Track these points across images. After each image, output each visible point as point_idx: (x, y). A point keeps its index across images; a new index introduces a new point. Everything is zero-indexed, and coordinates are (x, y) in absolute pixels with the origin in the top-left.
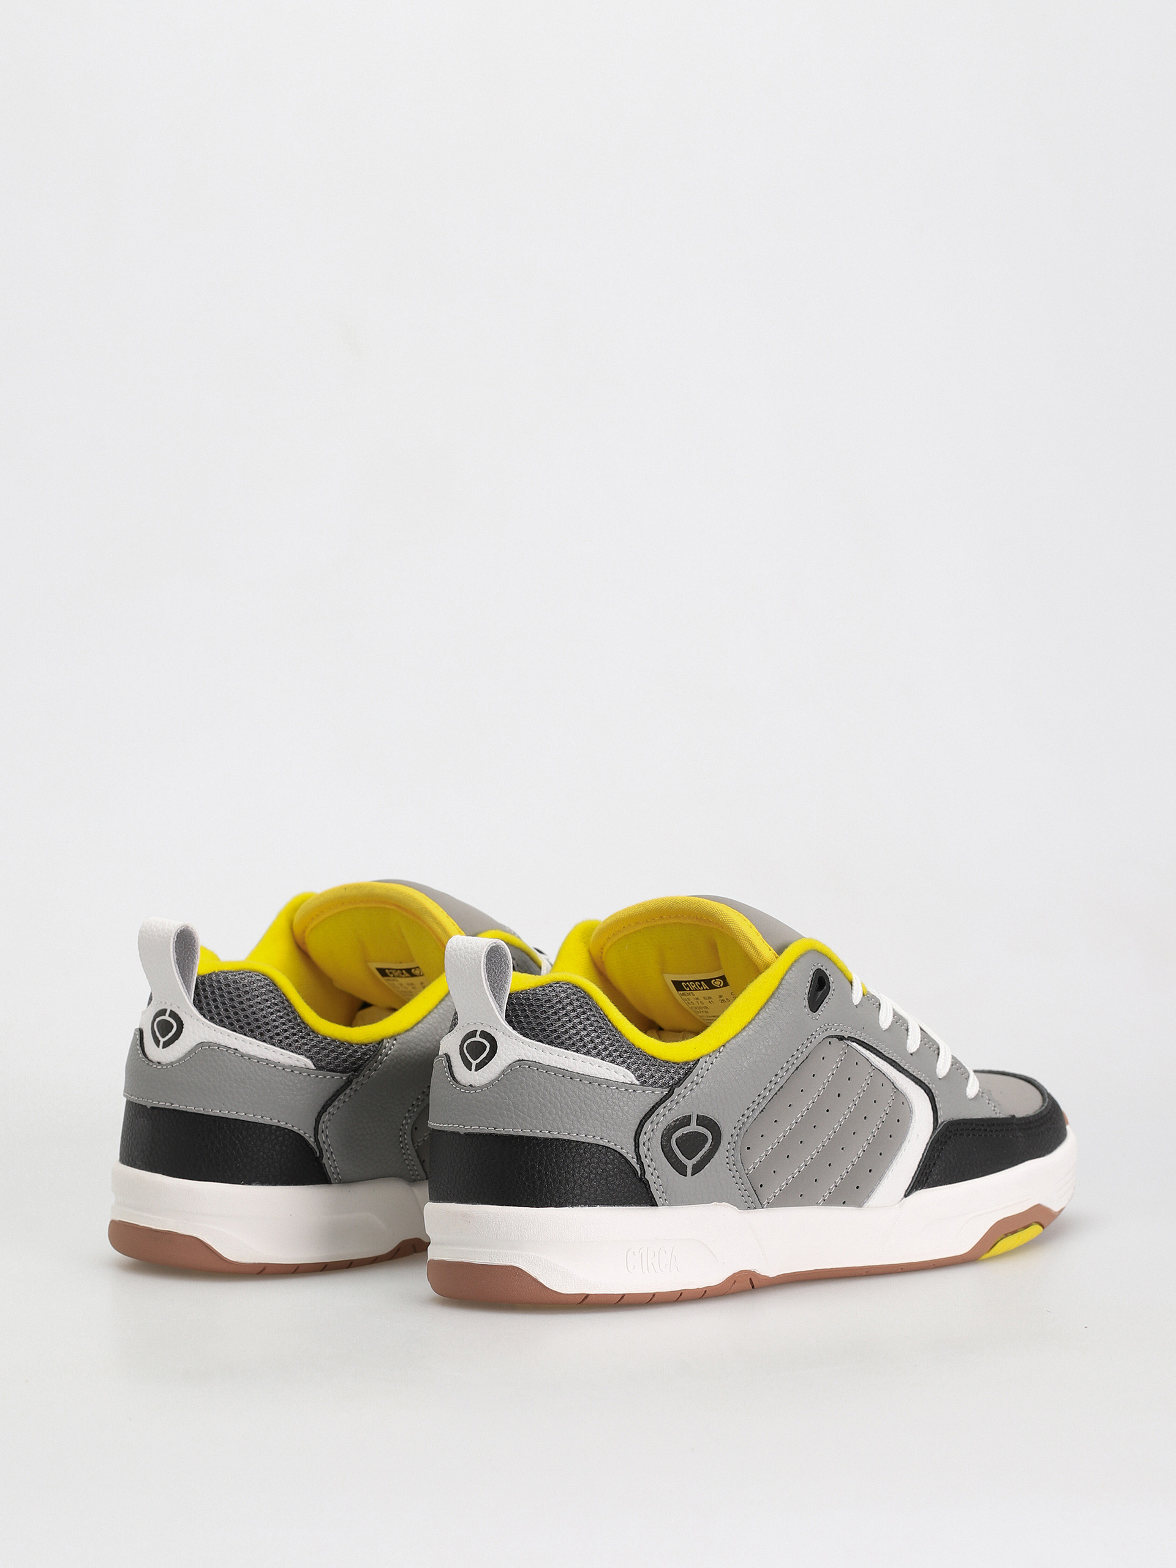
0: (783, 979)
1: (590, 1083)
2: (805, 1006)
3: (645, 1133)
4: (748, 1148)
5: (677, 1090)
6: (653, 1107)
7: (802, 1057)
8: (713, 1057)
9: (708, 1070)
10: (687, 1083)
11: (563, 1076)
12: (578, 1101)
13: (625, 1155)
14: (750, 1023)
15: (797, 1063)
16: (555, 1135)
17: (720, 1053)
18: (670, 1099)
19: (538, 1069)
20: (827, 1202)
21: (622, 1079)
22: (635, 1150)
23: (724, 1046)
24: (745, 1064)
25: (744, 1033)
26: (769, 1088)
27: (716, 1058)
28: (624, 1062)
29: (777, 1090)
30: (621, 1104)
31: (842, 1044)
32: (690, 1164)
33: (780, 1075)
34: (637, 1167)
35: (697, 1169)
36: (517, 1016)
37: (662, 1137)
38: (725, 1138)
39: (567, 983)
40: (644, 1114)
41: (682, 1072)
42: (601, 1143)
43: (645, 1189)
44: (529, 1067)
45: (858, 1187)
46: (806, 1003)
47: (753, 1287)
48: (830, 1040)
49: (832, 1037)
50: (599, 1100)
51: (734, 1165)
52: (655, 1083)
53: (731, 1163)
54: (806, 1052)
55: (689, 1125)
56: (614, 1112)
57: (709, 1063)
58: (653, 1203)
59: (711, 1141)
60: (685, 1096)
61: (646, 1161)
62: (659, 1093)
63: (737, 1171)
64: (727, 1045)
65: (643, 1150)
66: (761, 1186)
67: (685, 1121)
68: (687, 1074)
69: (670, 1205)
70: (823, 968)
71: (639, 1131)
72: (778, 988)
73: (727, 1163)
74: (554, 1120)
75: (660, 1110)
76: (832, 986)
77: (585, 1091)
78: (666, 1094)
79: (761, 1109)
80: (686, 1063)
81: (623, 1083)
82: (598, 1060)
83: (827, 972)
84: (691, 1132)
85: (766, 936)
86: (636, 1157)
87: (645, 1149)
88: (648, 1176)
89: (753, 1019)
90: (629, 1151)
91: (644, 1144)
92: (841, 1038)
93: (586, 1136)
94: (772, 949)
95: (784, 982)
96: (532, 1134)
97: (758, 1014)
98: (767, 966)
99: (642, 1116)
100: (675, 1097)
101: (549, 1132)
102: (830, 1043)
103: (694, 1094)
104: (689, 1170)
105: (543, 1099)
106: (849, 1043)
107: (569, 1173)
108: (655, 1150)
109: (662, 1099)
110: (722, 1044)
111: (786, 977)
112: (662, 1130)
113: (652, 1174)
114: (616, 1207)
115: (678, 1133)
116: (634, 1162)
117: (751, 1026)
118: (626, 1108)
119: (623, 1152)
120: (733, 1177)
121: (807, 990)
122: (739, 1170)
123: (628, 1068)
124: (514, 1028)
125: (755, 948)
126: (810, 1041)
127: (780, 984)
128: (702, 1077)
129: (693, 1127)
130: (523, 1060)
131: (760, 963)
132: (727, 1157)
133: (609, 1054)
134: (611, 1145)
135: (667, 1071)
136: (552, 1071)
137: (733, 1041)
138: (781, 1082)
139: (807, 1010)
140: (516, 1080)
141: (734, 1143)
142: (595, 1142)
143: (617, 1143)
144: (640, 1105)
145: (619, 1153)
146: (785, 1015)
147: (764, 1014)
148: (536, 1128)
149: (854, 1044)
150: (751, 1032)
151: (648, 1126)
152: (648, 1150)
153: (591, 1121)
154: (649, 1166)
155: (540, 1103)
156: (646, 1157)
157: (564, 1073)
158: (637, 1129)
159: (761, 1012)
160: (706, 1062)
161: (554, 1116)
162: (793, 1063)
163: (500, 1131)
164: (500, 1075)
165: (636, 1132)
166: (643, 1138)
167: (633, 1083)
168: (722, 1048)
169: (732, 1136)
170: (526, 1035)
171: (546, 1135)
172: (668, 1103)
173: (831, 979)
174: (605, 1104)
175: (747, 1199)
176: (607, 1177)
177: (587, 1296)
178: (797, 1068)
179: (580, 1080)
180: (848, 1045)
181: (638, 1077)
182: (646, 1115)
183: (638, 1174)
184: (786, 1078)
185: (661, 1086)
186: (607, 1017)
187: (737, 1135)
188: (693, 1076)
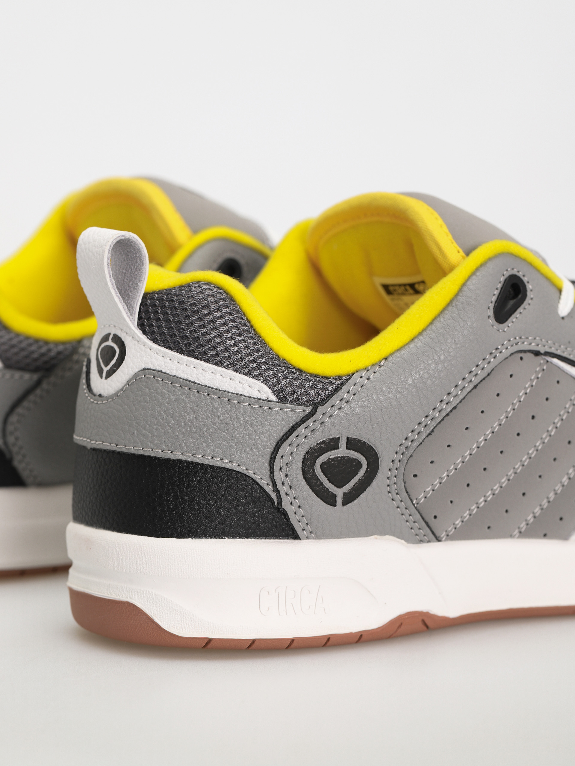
0: (464, 285)
1: (219, 398)
2: (489, 317)
3: (282, 457)
4: (415, 476)
5: (321, 409)
6: (293, 427)
7: (482, 374)
8: (371, 371)
9: (362, 386)
10: (335, 400)
11: (190, 389)
12: (205, 418)
13: (259, 481)
14: (420, 334)
15: (476, 381)
16: (178, 455)
17: (380, 366)
18: (313, 419)
19: (163, 380)
20: (523, 535)
21: (256, 395)
22: (270, 475)
23: (386, 359)
24: (410, 381)
25: (412, 345)
26: (440, 408)
27: (375, 372)
28: (261, 374)
29: (449, 410)
30: (255, 422)
31: (541, 360)
32: (340, 493)
33: (454, 394)
34: (273, 495)
35: (349, 499)
36: (149, 319)
37: (303, 462)
38: (384, 464)
39: (209, 283)
40: (282, 434)
41: (331, 388)
42: (230, 466)
43: (285, 520)
44: (154, 377)
45: (561, 519)
46: (491, 312)
47: (427, 627)
48: (522, 355)
49: (525, 351)
50: (228, 417)
51: (397, 494)
52: (297, 400)
53: (394, 492)
54: (488, 368)
55: (338, 448)
56: (245, 432)
57: (364, 378)
58: (295, 536)
59: (366, 467)
60: (331, 416)
61: (283, 490)
62: (300, 411)
63: (401, 501)
64: (390, 359)
65: (279, 476)
66: (435, 517)
67: (333, 444)
68: (336, 391)
69: (318, 537)
70: (520, 274)
71: (274, 454)
72: (457, 295)
73: (389, 492)
74: (177, 438)
75: (301, 430)
76: (530, 295)
77: (213, 406)
78: (309, 412)
79: (428, 432)
80: (339, 377)
81: (257, 399)
82: (230, 373)
83: (525, 279)
84: (339, 457)
85: (457, 237)
86: (271, 484)
87: (282, 475)
88: (286, 506)
89: (424, 330)
90: (263, 477)
91: (281, 469)
92: (537, 353)
93: (212, 458)
94: (461, 251)
95: (465, 289)
96: (152, 454)
97: (431, 323)
98: (452, 268)
99: (279, 437)
100: (318, 415)
101: (172, 452)
102: (521, 358)
103: (342, 414)
104: (339, 500)
105: (166, 415)
106: (549, 359)
107: (193, 500)
108: (294, 476)
109: (303, 418)
110: (383, 356)
111: (469, 283)
112: (303, 454)
113: (291, 504)
114: (249, 540)
115: (324, 458)
116: (269, 489)
117: (421, 338)
118: (260, 428)
119: (257, 478)
120: (398, 507)
121: (494, 299)
122: (403, 500)
123: (265, 382)
124: (144, 332)
125: (440, 249)
126: (493, 355)
127: (460, 290)
128: (354, 395)
129: (342, 451)
130: (148, 369)
131: (445, 266)
132: (388, 486)
133: (245, 365)
134: (242, 469)
135: (313, 387)
136: (177, 382)
137: (398, 354)
138: (454, 402)
139: (492, 321)
140: (140, 392)
141: (396, 469)
142: (223, 466)
143: (248, 467)
144: (277, 424)
145: (252, 479)
146: (462, 325)
147: (437, 324)
148: (157, 447)
149: (556, 361)
150: (420, 344)
151: (285, 449)
152: (286, 476)
153: (218, 441)
154: (287, 494)
155: (163, 418)
156: (283, 484)
157: (190, 385)
158: (273, 452)
159: (435, 322)
160: (361, 377)
161: (177, 434)
162: (471, 381)
163: (121, 448)
164: (125, 385)
165: (272, 455)
166: (279, 462)
167: (270, 399)
168: (383, 361)
169: (393, 461)
170: (155, 341)
171: (169, 455)
172: (310, 422)
173: (529, 287)
174: (235, 422)
175: (418, 532)
176: (238, 505)
177: (210, 640)
178: (475, 387)
179: (208, 395)
180: (547, 361)
181: (277, 393)
182: (283, 436)
183: (274, 502)
184: (461, 397)
185: (304, 404)
186: (249, 322)
187: (399, 461)
188: (343, 393)
